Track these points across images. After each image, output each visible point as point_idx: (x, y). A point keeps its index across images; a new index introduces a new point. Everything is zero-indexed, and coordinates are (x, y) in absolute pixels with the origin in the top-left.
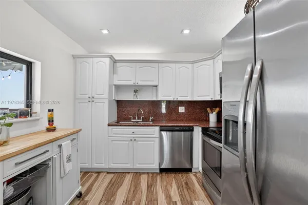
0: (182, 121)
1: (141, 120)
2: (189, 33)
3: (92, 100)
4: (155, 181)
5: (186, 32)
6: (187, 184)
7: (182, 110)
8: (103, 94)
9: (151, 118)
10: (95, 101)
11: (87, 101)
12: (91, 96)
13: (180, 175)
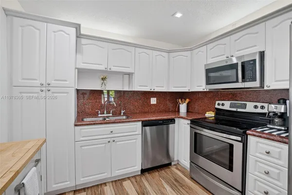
0: (154, 113)
1: (111, 115)
2: (181, 17)
3: (46, 87)
4: (144, 187)
5: (179, 15)
6: (176, 180)
7: (153, 101)
8: (66, 81)
9: (122, 112)
10: (52, 89)
11: (38, 90)
12: (44, 82)
13: (163, 172)
